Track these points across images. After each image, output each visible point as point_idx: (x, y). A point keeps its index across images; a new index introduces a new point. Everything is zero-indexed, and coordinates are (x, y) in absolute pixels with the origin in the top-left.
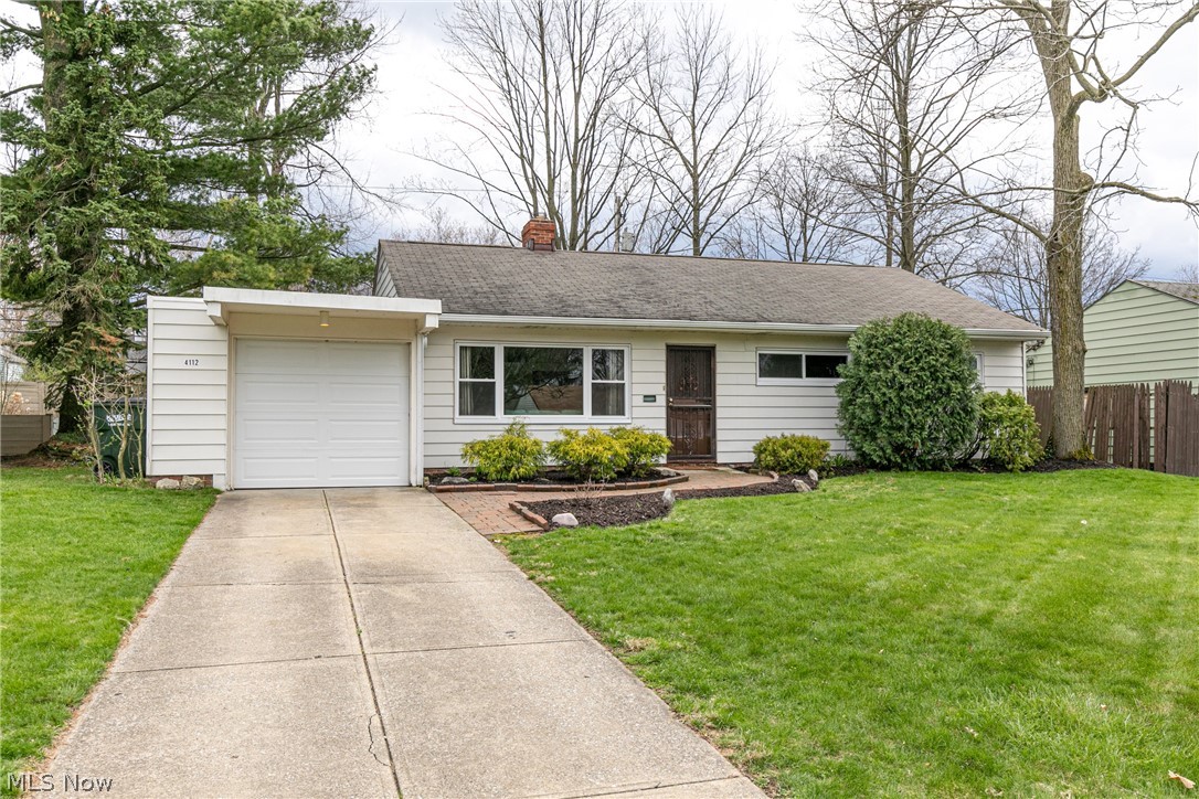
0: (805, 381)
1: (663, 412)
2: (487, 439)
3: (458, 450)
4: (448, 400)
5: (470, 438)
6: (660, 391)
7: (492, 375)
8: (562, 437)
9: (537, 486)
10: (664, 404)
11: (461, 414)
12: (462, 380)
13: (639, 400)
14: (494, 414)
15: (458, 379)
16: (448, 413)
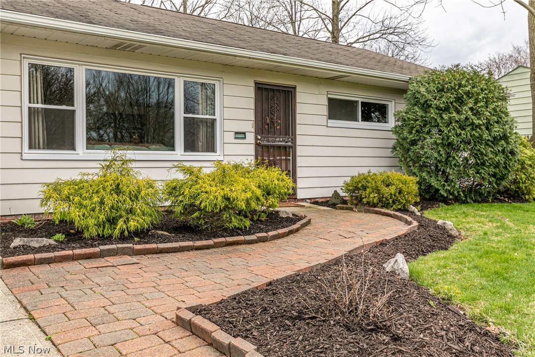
0: (361, 124)
1: (251, 150)
2: (78, 178)
3: (36, 192)
4: (15, 130)
5: (51, 177)
6: (249, 127)
7: (70, 101)
8: (180, 176)
9: (161, 246)
10: (253, 142)
11: (30, 147)
12: (32, 105)
13: (230, 137)
14: (74, 149)
15: (26, 104)
16: (15, 146)
